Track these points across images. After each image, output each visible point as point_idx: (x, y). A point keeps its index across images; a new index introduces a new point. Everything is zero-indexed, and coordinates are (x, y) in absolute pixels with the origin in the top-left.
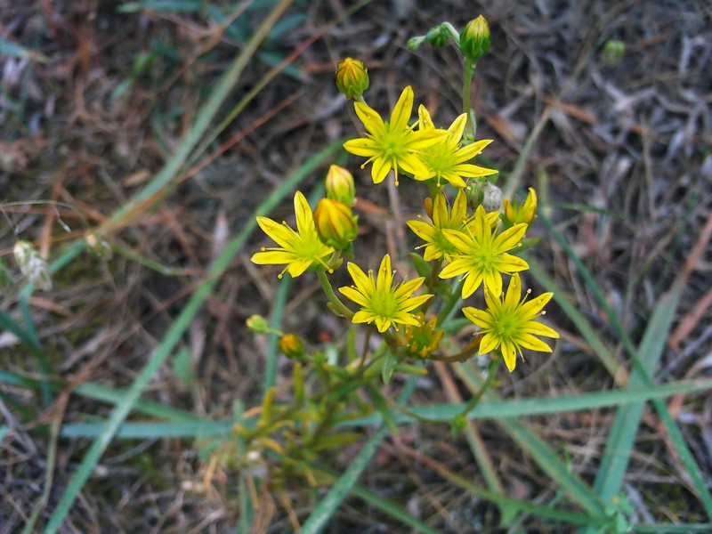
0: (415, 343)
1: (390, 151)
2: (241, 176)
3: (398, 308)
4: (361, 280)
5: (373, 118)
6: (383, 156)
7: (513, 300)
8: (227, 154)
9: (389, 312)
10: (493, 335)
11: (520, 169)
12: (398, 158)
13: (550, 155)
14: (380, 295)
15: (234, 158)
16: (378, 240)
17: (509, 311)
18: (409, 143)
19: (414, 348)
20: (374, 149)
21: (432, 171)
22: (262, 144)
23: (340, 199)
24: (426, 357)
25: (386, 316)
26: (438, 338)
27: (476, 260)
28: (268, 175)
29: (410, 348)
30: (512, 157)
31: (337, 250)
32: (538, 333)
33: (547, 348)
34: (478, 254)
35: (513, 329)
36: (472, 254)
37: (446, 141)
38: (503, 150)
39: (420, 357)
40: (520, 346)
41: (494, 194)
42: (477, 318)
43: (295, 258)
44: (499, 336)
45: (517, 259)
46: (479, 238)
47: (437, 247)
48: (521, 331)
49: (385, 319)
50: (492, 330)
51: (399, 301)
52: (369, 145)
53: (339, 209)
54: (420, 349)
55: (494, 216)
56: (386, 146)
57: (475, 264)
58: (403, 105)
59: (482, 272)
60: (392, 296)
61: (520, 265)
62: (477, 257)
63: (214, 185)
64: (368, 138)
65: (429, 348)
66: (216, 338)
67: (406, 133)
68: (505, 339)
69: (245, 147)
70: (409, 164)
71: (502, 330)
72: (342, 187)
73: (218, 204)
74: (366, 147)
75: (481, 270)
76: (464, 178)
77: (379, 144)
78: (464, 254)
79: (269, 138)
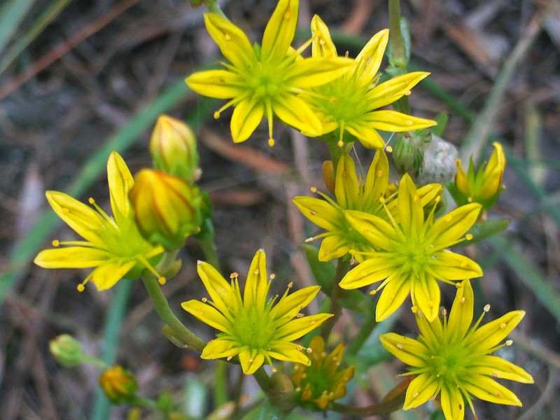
0: (308, 385)
1: (261, 91)
2: (64, 112)
3: (277, 333)
4: (219, 288)
5: (234, 37)
6: (250, 98)
7: (460, 323)
8: (43, 76)
9: (261, 342)
10: (429, 376)
11: (494, 107)
12: (275, 102)
13: (544, 85)
14: (249, 314)
15: (55, 84)
16: (276, 213)
17: (454, 340)
18: (292, 79)
19: (308, 394)
20: (237, 87)
21: (331, 121)
22: (99, 63)
23: (173, 169)
24: (327, 408)
25: (257, 347)
26: (346, 379)
27: (400, 260)
28: (105, 111)
29: (301, 392)
30: (483, 88)
31: (167, 250)
32: (501, 375)
33: (513, 400)
34: (403, 250)
35: (460, 369)
36: (394, 250)
37: (355, 75)
38: (472, 77)
39: (317, 409)
40: (471, 395)
41: (442, 156)
42: (403, 350)
43: (106, 258)
44: (437, 380)
45: (465, 261)
46: (405, 224)
47: (342, 237)
48: (471, 371)
49: (255, 351)
50: (427, 369)
51: (279, 323)
52: (227, 81)
53: (168, 186)
54: (317, 395)
55: (431, 192)
56: (254, 82)
57: (398, 266)
58: (283, 19)
59: (408, 279)
60: (268, 316)
61: (468, 269)
62: (401, 255)
63: (23, 125)
64: (226, 69)
65: (332, 394)
66: (21, 363)
67: (287, 62)
68: (447, 383)
69: (72, 66)
70: (291, 113)
71: (443, 369)
72: (176, 151)
73: (28, 155)
74: (222, 83)
75: (407, 276)
76: (384, 134)
77: (244, 80)
78: (382, 250)
79: (109, 54)
